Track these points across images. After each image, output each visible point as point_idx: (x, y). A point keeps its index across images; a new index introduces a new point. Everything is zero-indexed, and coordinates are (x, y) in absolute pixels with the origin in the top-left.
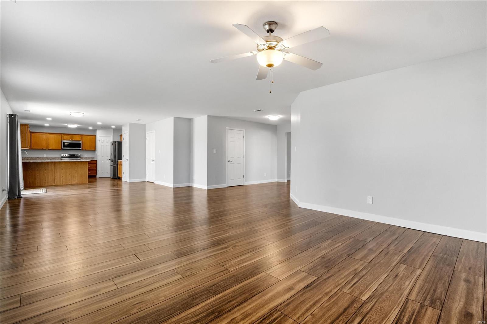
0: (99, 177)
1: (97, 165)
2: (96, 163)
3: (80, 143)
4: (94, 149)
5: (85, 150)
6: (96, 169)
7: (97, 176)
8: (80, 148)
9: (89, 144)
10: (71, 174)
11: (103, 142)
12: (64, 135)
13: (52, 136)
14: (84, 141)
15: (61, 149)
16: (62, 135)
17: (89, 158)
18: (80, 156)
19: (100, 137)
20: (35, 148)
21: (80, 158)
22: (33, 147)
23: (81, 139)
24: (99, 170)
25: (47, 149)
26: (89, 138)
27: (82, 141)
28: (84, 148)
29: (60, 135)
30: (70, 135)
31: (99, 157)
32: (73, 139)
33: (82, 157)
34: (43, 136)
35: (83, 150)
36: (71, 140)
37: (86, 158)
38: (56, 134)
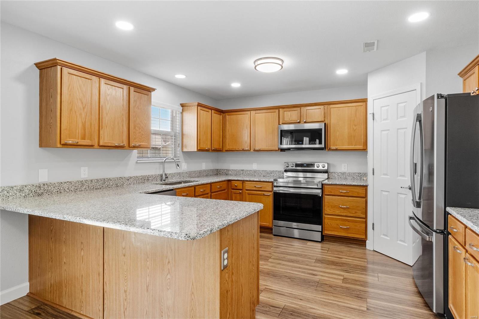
0: (374, 251)
1: (366, 202)
2: (366, 197)
3: (321, 130)
4: (361, 147)
5: (336, 150)
6: (366, 218)
7: (369, 245)
8: (321, 144)
11: (387, 119)
12: (285, 109)
13: (260, 117)
14: (333, 121)
15: (277, 149)
16: (281, 109)
17: (352, 175)
18: (326, 168)
19: (374, 101)
20: (231, 147)
21: (326, 175)
22: (228, 147)
23: (325, 117)
24: (373, 224)
25: (252, 150)
26: (346, 111)
27: (325, 124)
28: (334, 145)
29: (277, 111)
30: (299, 109)
31: (373, 174)
32: (305, 117)
33: (331, 170)
34: (245, 118)
35: (330, 150)
36: (299, 122)
37: (343, 174)
38: (269, 111)
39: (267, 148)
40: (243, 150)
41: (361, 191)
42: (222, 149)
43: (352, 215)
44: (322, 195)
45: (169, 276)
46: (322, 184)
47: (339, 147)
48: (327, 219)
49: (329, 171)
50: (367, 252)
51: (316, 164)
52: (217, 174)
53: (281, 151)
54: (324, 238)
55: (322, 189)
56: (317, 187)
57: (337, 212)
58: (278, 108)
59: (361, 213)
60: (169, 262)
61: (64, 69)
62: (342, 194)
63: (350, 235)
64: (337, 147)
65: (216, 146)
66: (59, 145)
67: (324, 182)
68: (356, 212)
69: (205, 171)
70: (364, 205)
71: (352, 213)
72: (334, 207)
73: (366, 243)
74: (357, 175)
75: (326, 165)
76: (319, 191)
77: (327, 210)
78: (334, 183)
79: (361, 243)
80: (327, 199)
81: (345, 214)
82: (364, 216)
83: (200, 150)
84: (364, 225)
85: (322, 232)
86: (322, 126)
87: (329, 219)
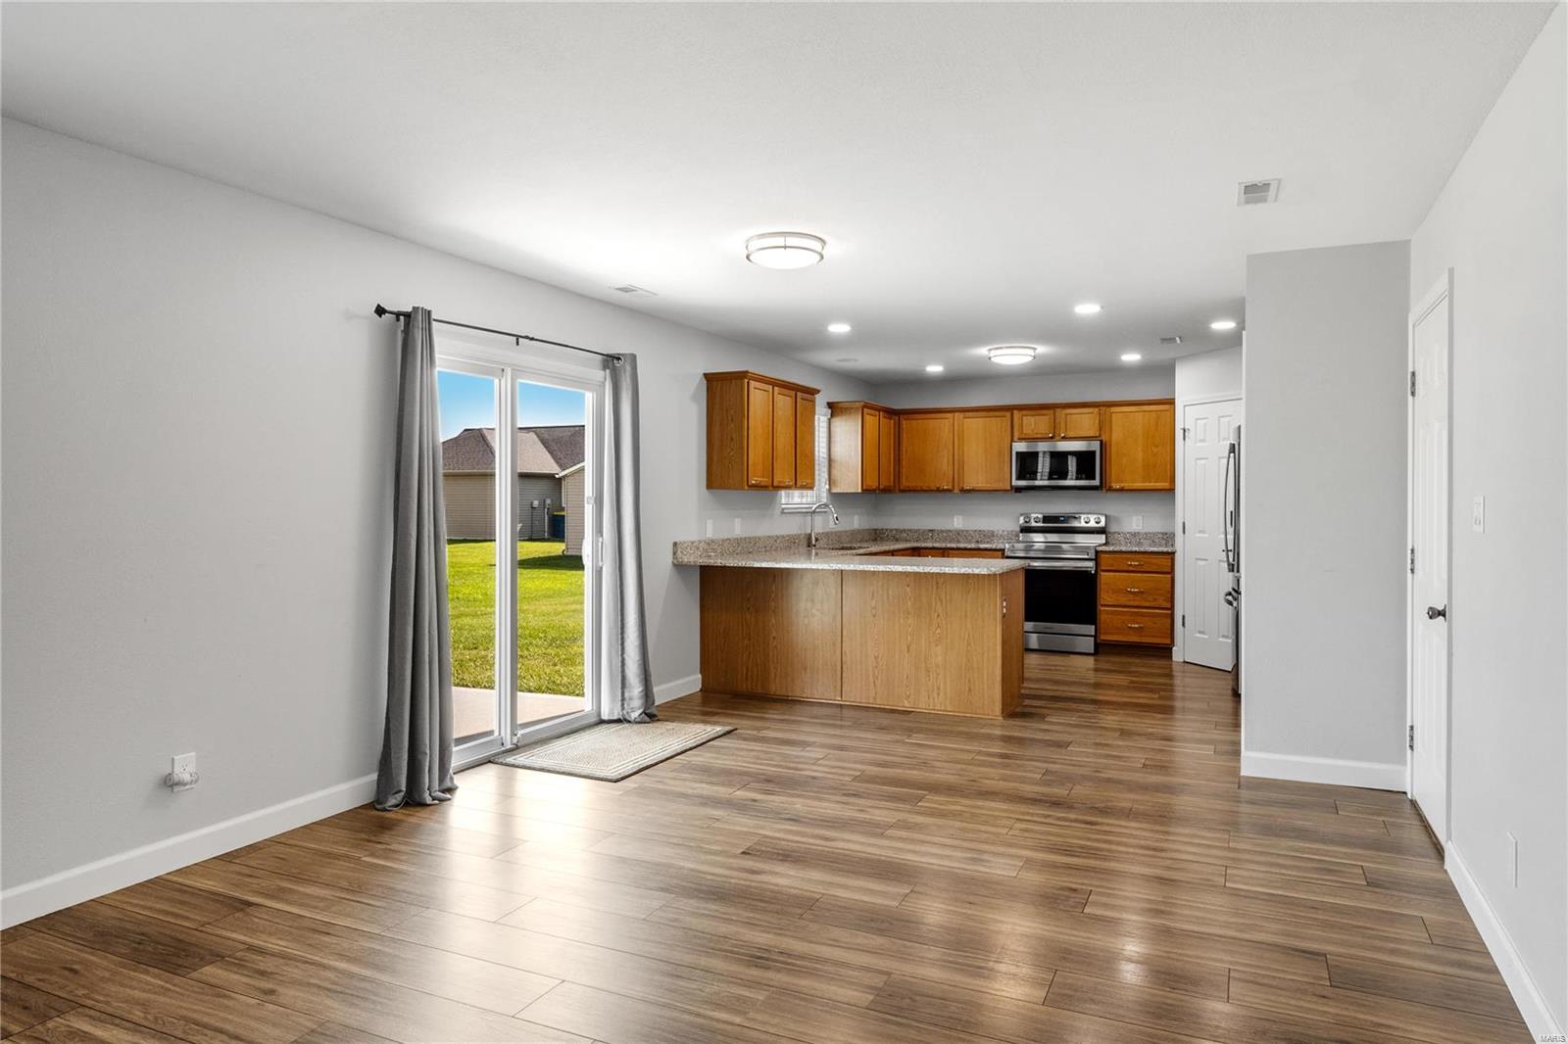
0: (1185, 662)
1: (1173, 581)
2: (1171, 571)
3: (1094, 452)
4: (1166, 485)
5: (1122, 490)
6: (1172, 608)
7: (1177, 655)
8: (1094, 479)
9: (1140, 455)
10: (913, 647)
11: (1203, 441)
12: (1025, 412)
13: (974, 425)
14: (1116, 435)
15: (1009, 488)
16: (1015, 412)
17: (1150, 537)
18: (1102, 524)
19: (1187, 408)
20: (912, 484)
21: (1102, 539)
22: (905, 483)
23: (1100, 430)
24: (1184, 617)
25: (956, 491)
26: (1139, 418)
27: (1101, 442)
28: (1118, 481)
29: (1008, 414)
30: (1051, 412)
31: (1184, 532)
32: (1063, 429)
33: (1113, 528)
34: (943, 426)
35: (1110, 489)
36: (1052, 438)
37: (1135, 535)
38: (991, 413)
39: (988, 486)
40: (939, 490)
41: (1165, 562)
42: (892, 488)
43: (1147, 604)
44: (1096, 571)
45: (938, 631)
46: (1097, 552)
47: (1126, 485)
48: (1104, 613)
49: (1107, 530)
50: (1174, 667)
51: (1083, 516)
52: (876, 540)
53: (1016, 492)
54: (1101, 648)
55: (1096, 560)
56: (1086, 557)
57: (1123, 600)
58: (1010, 409)
59: (1164, 600)
60: (938, 616)
61: (752, 383)
62: (1131, 569)
63: (1144, 640)
64: (1122, 485)
65: (884, 483)
66: (746, 488)
67: (1098, 549)
68: (1155, 600)
69: (859, 531)
70: (1169, 586)
71: (1149, 601)
72: (1117, 591)
73: (1171, 653)
74: (1160, 536)
75: (1103, 519)
76: (1091, 564)
77: (1105, 596)
78: (1117, 549)
79: (1164, 651)
80: (1104, 577)
81: (1136, 603)
82: (1169, 605)
83: (866, 491)
84: (1169, 621)
85: (1095, 637)
86: (1095, 446)
87: (1107, 612)
